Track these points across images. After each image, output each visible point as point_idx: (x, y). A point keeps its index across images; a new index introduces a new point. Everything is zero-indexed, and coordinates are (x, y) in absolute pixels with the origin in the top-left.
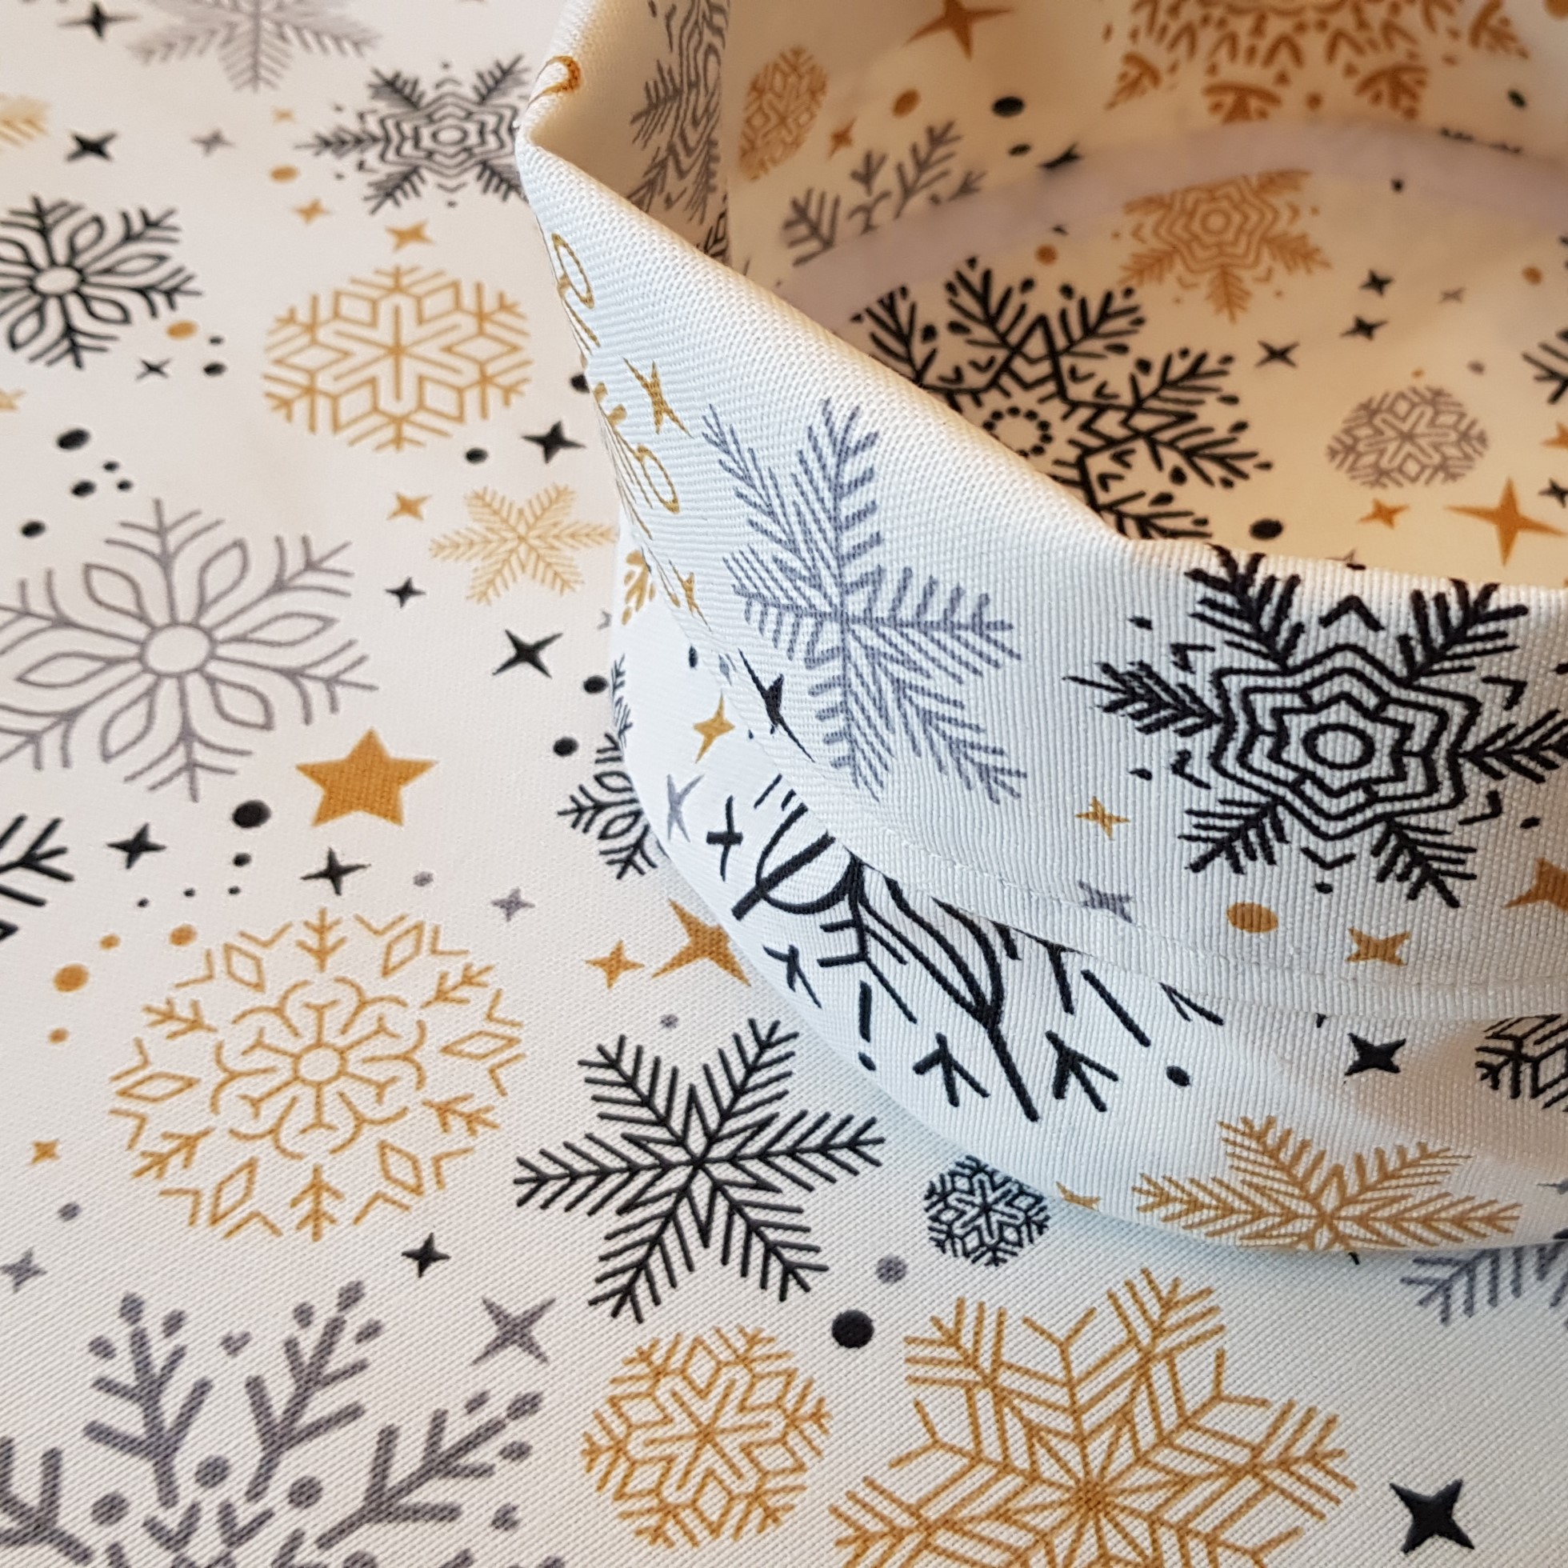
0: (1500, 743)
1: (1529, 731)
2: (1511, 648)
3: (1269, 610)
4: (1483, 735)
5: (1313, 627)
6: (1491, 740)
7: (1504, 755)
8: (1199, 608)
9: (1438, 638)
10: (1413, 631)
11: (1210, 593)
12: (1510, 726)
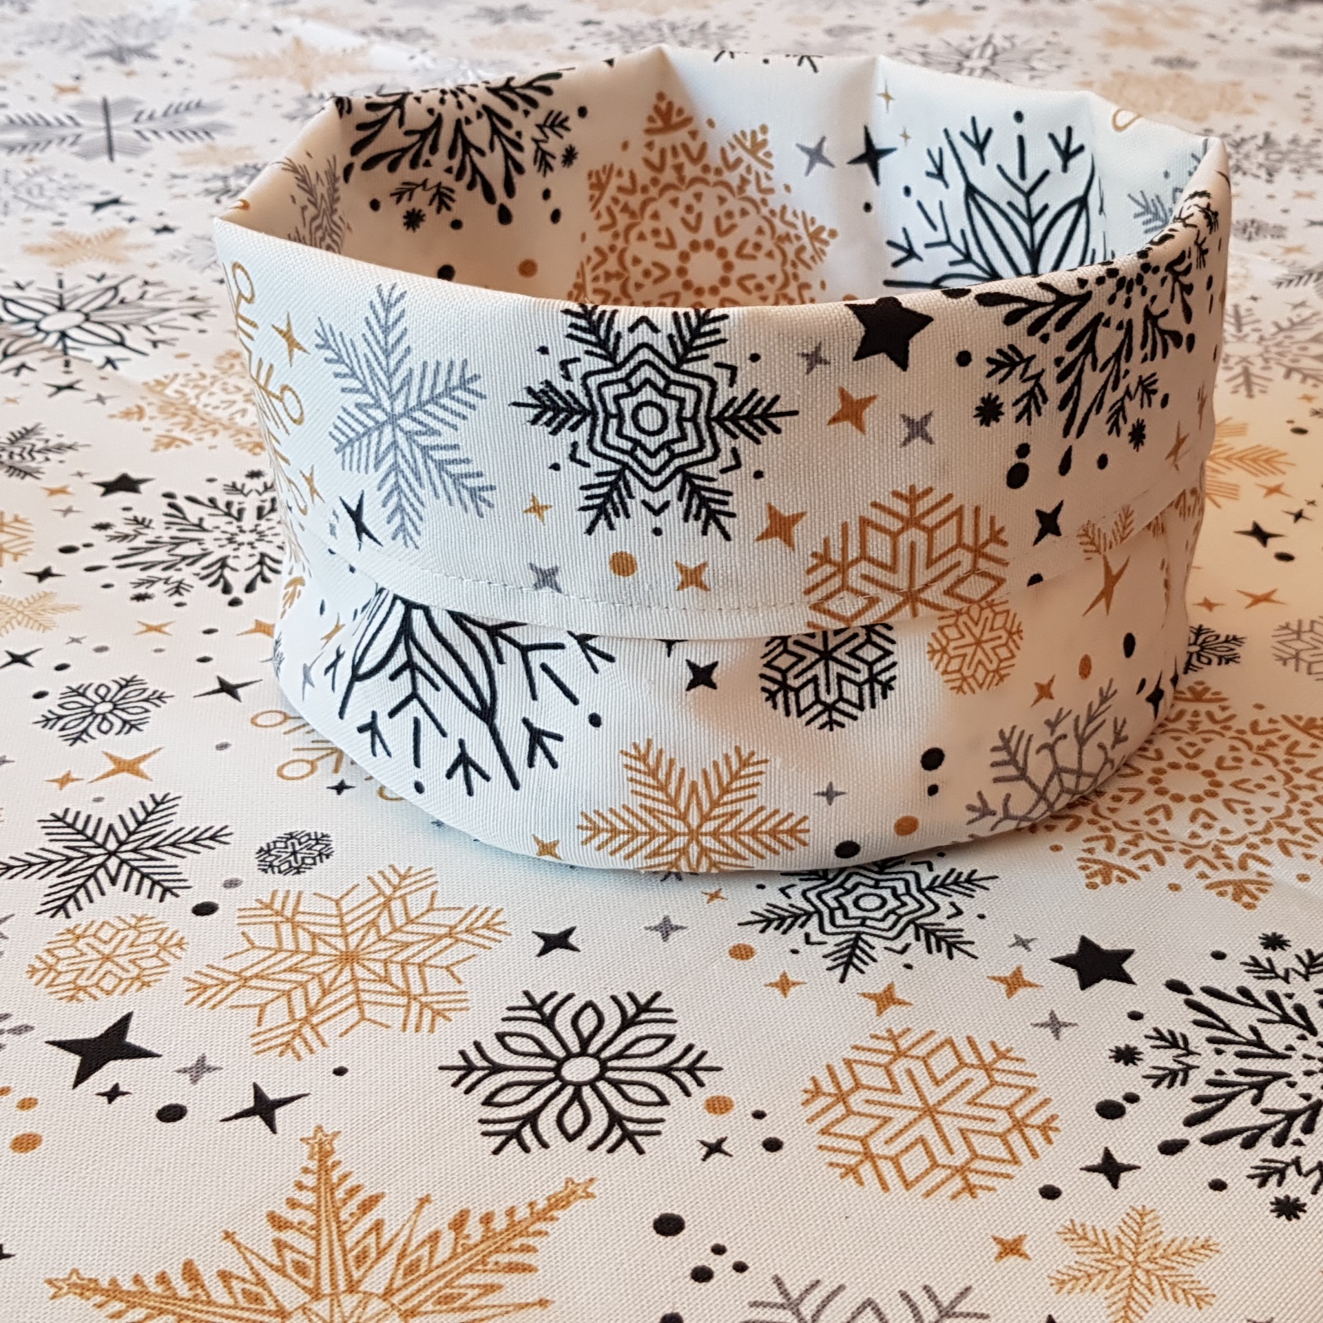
0: (731, 411)
1: (745, 402)
2: (723, 341)
3: (603, 326)
4: (722, 405)
5: (625, 333)
6: (726, 409)
7: (734, 419)
8: (570, 330)
9: (688, 336)
10: (674, 332)
11: (574, 320)
12: (734, 399)
